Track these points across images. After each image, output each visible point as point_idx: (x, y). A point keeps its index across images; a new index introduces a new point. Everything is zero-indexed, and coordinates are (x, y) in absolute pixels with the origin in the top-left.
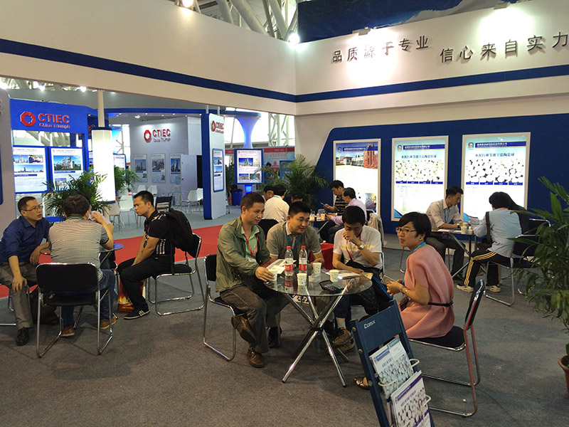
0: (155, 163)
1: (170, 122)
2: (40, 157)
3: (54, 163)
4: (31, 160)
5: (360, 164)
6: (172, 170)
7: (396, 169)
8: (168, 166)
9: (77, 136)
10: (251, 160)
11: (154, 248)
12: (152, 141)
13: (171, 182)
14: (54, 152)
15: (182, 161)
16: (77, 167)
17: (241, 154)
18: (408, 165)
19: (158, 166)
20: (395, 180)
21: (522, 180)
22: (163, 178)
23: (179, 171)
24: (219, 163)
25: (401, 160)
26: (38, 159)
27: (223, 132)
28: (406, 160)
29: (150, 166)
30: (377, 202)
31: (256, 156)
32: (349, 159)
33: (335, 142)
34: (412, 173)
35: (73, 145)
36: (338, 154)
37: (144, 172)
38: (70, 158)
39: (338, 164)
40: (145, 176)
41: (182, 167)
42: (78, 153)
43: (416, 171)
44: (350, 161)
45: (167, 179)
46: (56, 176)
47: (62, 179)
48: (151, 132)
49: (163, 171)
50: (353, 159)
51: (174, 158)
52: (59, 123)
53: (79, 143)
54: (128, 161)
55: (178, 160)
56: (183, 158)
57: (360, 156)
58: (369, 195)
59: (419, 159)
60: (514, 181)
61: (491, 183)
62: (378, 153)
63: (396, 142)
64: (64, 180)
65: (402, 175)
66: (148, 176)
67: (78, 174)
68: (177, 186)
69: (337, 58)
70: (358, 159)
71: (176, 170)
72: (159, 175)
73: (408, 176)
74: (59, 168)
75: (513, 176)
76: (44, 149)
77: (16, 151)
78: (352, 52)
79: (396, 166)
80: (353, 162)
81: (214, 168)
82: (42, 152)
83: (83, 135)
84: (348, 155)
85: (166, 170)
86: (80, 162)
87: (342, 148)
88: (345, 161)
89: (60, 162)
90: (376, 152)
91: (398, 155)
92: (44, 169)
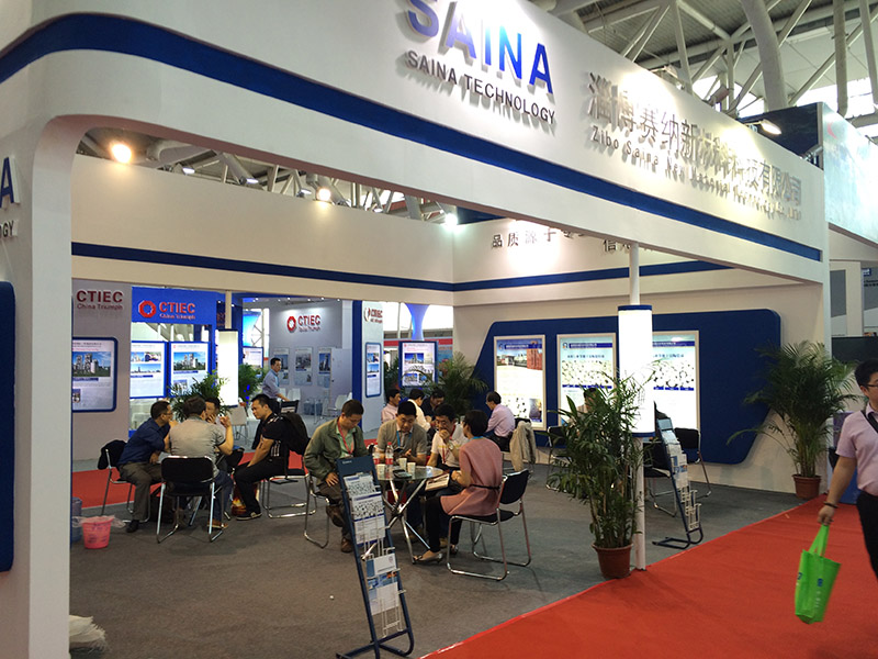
0: (299, 359)
1: (320, 306)
2: (159, 354)
3: (174, 361)
4: (148, 358)
5: (524, 365)
6: (321, 369)
7: (562, 371)
8: (316, 363)
9: (203, 328)
10: (421, 355)
11: (268, 450)
12: (297, 330)
13: (319, 385)
14: (175, 348)
15: (333, 356)
16: (200, 367)
17: (407, 348)
18: (575, 366)
19: (304, 363)
20: (562, 383)
21: (694, 385)
22: (309, 379)
23: (329, 369)
24: (375, 360)
25: (567, 360)
26: (156, 357)
27: (381, 322)
28: (572, 360)
29: (292, 364)
30: (543, 409)
31: (428, 350)
32: (511, 358)
33: (496, 338)
34: (579, 375)
35: (197, 339)
36: (499, 353)
37: (286, 371)
38: (193, 354)
39: (500, 364)
40: (286, 377)
41: (333, 365)
42: (203, 349)
43: (583, 373)
44: (513, 362)
45: (314, 380)
46: (175, 377)
47: (181, 381)
48: (297, 319)
49: (309, 370)
50: (516, 359)
51: (323, 352)
52: (184, 314)
53: (205, 335)
54: (266, 355)
55: (328, 356)
56: (335, 353)
57: (522, 355)
58: (534, 400)
59: (586, 359)
60: (686, 386)
61: (661, 388)
62: (541, 351)
63: (562, 339)
64: (185, 382)
65: (569, 377)
66: (290, 376)
67: (202, 376)
68: (326, 389)
69: (497, 244)
70: (521, 359)
71: (325, 368)
72: (303, 374)
73: (576, 378)
74: (179, 368)
75: (684, 379)
76: (163, 345)
77: (135, 348)
78: (512, 237)
79: (562, 366)
80: (516, 362)
81: (368, 366)
82: (161, 348)
83: (210, 326)
84: (510, 353)
85: (313, 369)
86: (204, 360)
87: (504, 345)
88: (507, 361)
89: (181, 360)
90: (540, 351)
91: (564, 354)
92: (162, 369)
